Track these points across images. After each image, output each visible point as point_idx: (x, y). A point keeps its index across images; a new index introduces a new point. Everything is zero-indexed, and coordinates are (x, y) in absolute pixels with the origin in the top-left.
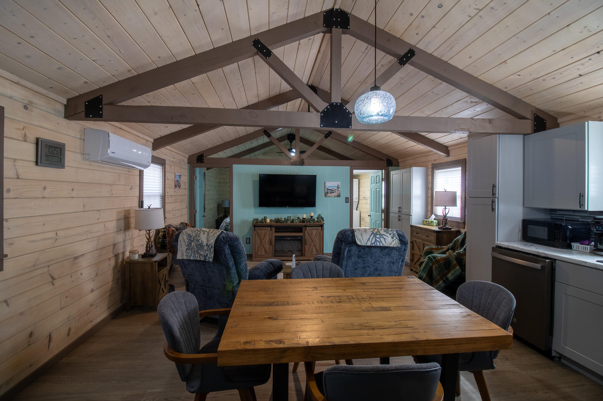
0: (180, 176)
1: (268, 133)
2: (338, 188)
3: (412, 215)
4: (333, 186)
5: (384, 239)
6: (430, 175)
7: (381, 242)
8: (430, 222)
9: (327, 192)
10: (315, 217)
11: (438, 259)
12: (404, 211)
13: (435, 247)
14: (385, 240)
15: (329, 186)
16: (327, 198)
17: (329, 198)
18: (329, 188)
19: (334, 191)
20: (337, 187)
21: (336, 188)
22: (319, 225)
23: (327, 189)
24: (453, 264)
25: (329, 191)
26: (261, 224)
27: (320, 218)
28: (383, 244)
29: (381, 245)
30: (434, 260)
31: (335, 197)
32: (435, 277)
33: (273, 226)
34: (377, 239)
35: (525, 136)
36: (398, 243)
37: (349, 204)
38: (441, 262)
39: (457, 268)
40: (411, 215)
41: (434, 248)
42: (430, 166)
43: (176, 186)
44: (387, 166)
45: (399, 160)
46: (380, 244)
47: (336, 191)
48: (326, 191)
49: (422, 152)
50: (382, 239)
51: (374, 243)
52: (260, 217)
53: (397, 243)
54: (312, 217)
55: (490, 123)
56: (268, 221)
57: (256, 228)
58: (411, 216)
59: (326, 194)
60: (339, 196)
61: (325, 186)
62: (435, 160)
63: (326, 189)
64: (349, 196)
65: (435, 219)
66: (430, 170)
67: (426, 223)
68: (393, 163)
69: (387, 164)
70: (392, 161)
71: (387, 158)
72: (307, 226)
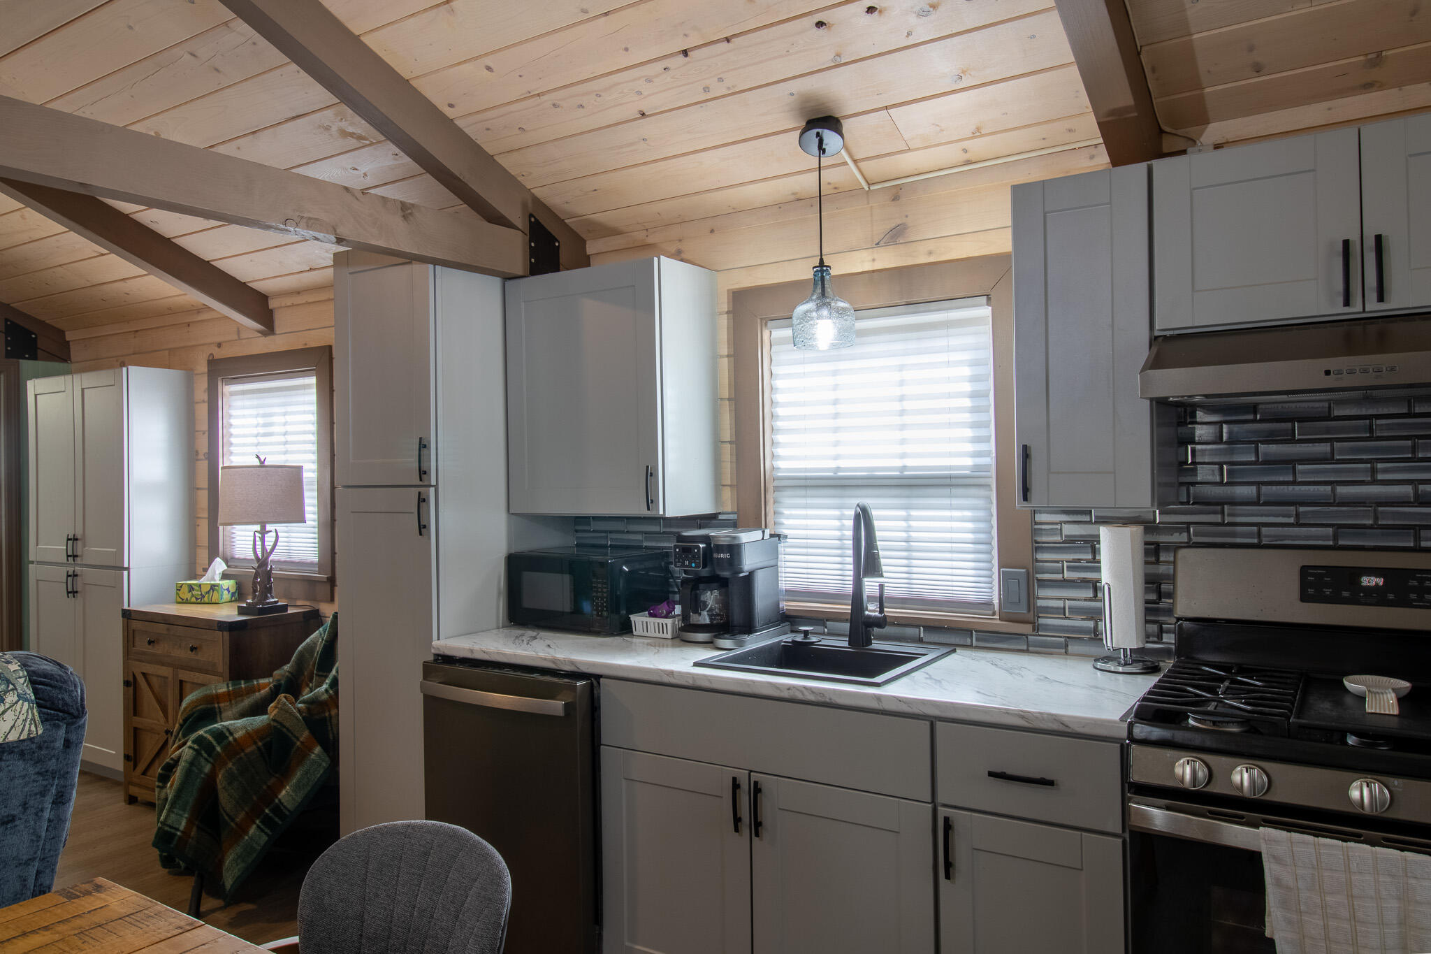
3: (128, 568)
6: (204, 401)
8: (205, 590)
11: (235, 740)
12: (94, 551)
13: (224, 690)
24: (298, 743)
30: (218, 749)
32: (227, 815)
35: (508, 283)
36: (33, 719)
38: (248, 750)
39: (313, 756)
40: (126, 565)
41: (224, 692)
42: (203, 368)
44: (9, 355)
45: (67, 333)
49: (170, 309)
53: (25, 721)
55: (405, 217)
58: (126, 573)
62: (219, 345)
65: (225, 576)
66: (202, 384)
67: (188, 596)
68: (40, 344)
69: (7, 346)
70: (36, 338)
71: (7, 320)
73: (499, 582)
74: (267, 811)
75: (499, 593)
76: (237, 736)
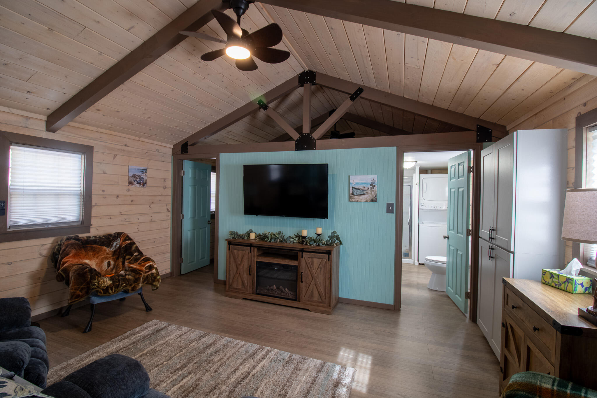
0: (146, 170)
2: (373, 186)
3: (513, 253)
4: (363, 183)
6: (573, 147)
8: (562, 280)
9: (353, 194)
10: (325, 238)
12: (500, 238)
15: (357, 184)
16: (352, 203)
17: (356, 203)
18: (356, 187)
19: (365, 192)
20: (371, 185)
21: (370, 187)
22: (325, 252)
23: (353, 188)
25: (356, 192)
26: (241, 240)
27: (335, 239)
31: (367, 201)
33: (255, 245)
37: (393, 215)
42: (573, 124)
43: (130, 183)
44: (478, 141)
45: (507, 127)
47: (369, 191)
48: (351, 192)
52: (242, 230)
54: (319, 235)
56: (253, 236)
57: (231, 246)
59: (351, 196)
60: (374, 200)
61: (349, 183)
62: (585, 105)
63: (351, 189)
64: (394, 201)
66: (573, 134)
67: (549, 280)
68: (493, 134)
69: (477, 137)
70: (491, 132)
71: (478, 125)
72: (304, 250)
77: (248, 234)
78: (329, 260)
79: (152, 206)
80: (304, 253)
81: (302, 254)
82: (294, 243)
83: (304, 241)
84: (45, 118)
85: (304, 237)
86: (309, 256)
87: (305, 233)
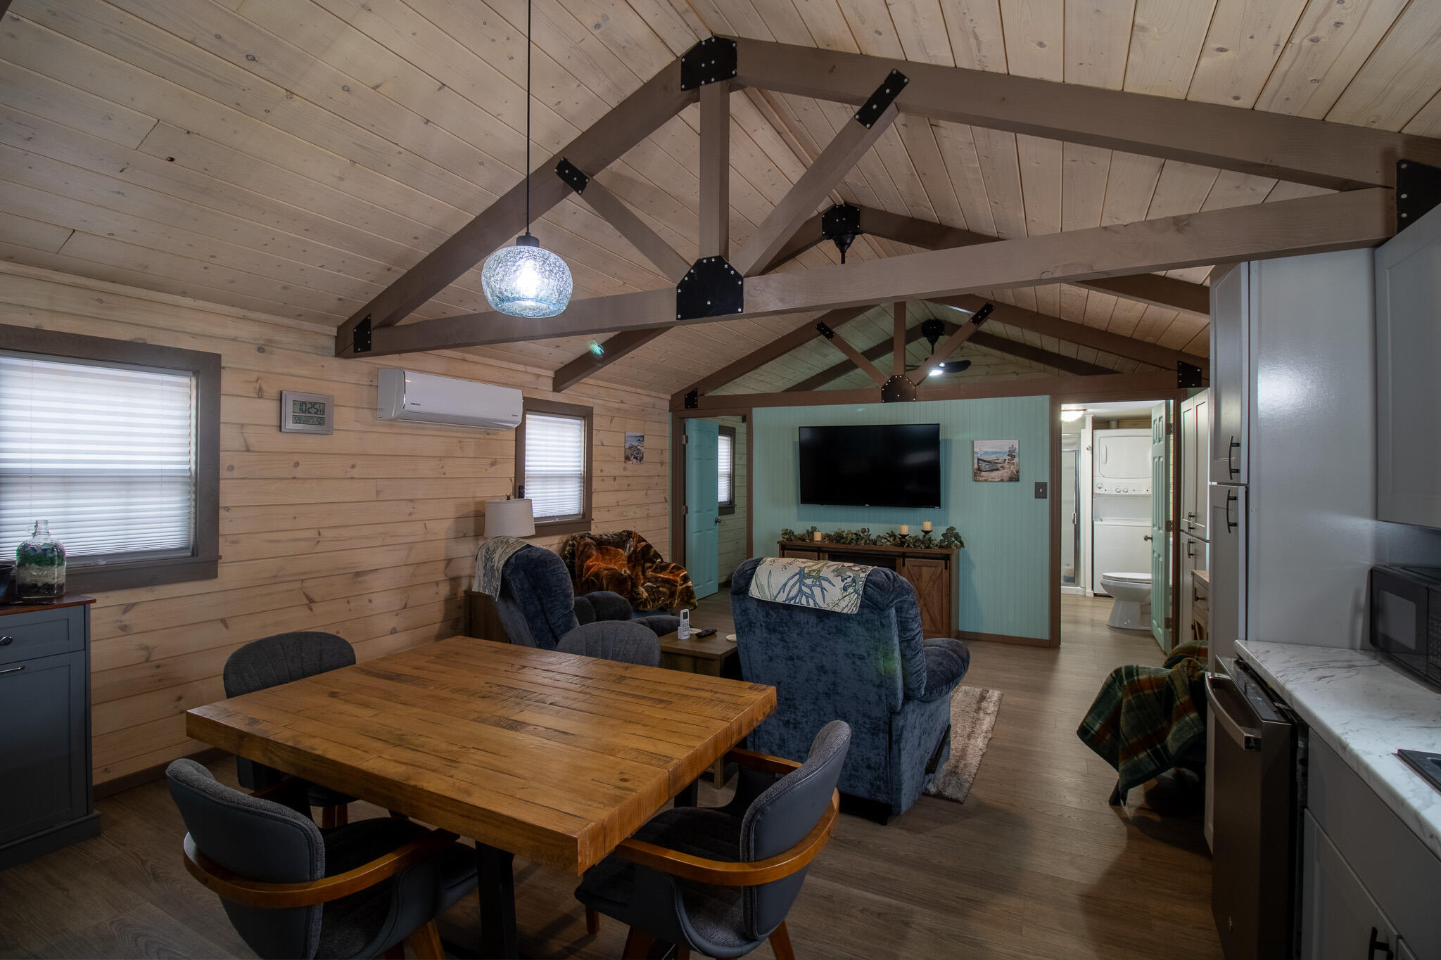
0: (643, 437)
1: (827, 329)
2: (1012, 456)
3: (1209, 542)
4: (996, 453)
5: (823, 589)
7: (813, 596)
9: (979, 469)
10: (937, 536)
11: (1139, 680)
12: (1199, 526)
14: (823, 592)
15: (986, 453)
16: (978, 483)
17: (985, 484)
18: (984, 458)
19: (999, 466)
20: (1009, 455)
21: (1007, 458)
22: (939, 556)
23: (979, 459)
24: (1178, 703)
25: (983, 465)
26: (799, 542)
27: (953, 538)
28: (816, 604)
29: (812, 605)
30: (1125, 682)
31: (1002, 480)
33: (825, 549)
34: (804, 589)
35: (1374, 254)
37: (1046, 503)
38: (1146, 692)
39: (1187, 718)
43: (627, 458)
44: (1180, 386)
46: (808, 602)
47: (1006, 465)
48: (976, 466)
50: (817, 591)
51: (795, 597)
52: (800, 528)
53: (853, 604)
54: (927, 532)
56: (818, 537)
57: (786, 551)
59: (977, 472)
60: (1014, 478)
61: (973, 453)
63: (976, 461)
64: (1046, 478)
68: (1204, 375)
69: (1179, 380)
70: (1201, 371)
71: (1179, 362)
72: (907, 554)
73: (1357, 595)
74: (1158, 746)
75: (1356, 609)
76: (1141, 677)
77: (811, 534)
78: (946, 568)
79: (649, 492)
80: (906, 559)
81: (904, 560)
82: (887, 545)
83: (904, 543)
84: (551, 374)
85: (904, 536)
86: (915, 564)
87: (905, 530)
